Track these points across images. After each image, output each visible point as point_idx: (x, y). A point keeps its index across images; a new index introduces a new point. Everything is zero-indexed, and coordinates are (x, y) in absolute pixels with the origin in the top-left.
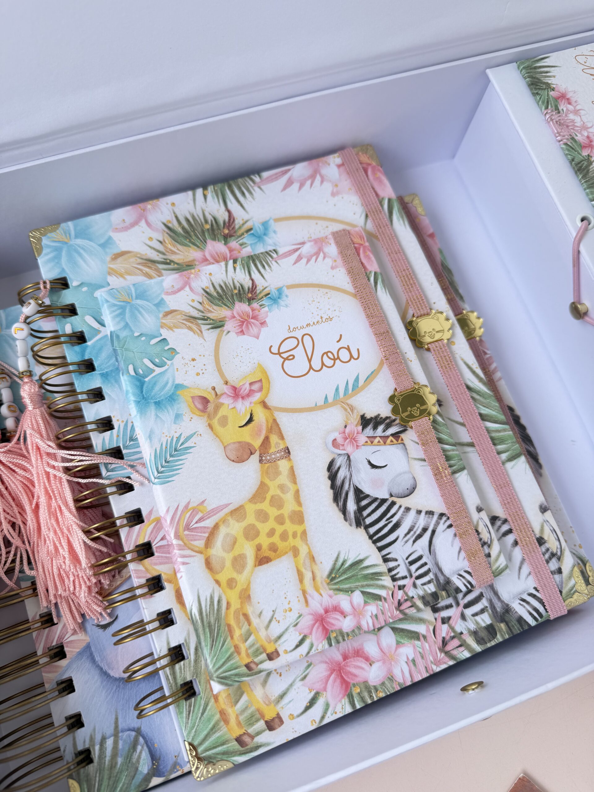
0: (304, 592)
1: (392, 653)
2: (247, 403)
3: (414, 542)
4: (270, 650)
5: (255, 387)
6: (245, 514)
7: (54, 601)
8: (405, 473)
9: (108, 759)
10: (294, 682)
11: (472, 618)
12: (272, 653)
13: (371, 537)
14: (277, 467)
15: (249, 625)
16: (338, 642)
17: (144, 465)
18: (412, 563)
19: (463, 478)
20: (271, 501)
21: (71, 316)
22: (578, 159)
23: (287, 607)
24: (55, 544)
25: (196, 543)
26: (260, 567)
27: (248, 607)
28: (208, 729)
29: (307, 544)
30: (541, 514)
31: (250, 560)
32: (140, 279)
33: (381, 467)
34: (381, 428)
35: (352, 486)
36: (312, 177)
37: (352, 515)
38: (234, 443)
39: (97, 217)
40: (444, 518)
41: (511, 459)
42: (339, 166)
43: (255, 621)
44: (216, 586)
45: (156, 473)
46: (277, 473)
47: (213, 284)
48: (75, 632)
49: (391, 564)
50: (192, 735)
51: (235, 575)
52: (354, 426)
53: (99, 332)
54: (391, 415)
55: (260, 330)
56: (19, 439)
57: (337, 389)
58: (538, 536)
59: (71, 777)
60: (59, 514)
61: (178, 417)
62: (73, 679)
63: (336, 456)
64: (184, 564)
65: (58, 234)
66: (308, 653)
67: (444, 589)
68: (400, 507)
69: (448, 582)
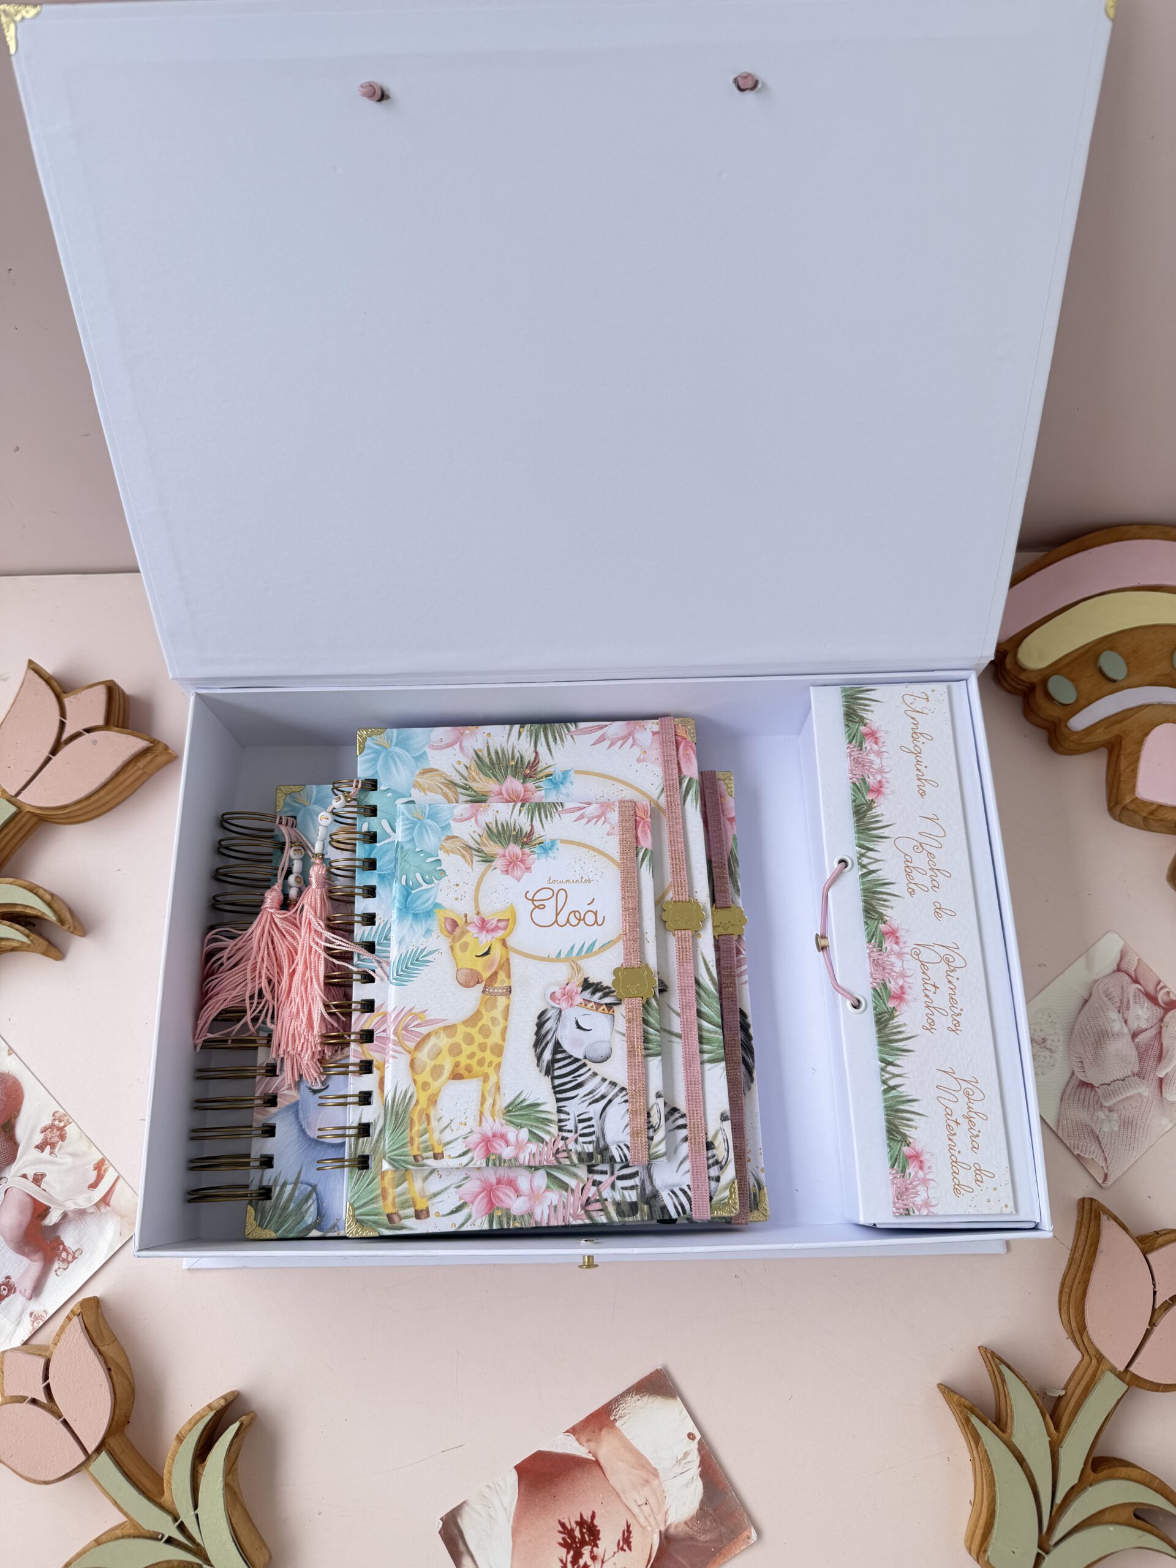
0: (481, 1114)
2: (489, 937)
3: (590, 1104)
4: (438, 1150)
5: (501, 925)
6: (456, 1032)
7: (282, 1056)
8: (604, 1041)
9: (283, 1200)
10: (449, 1187)
11: (621, 1190)
12: (439, 1154)
13: (554, 1087)
14: (495, 1001)
15: (428, 1125)
16: (495, 1165)
17: (388, 963)
18: (581, 1121)
19: (655, 1064)
20: (480, 1028)
21: (371, 816)
22: (860, 800)
23: (463, 1120)
24: (298, 1008)
25: (408, 1043)
27: (432, 1110)
28: (368, 1199)
29: (498, 1075)
30: (719, 1121)
31: (447, 1073)
32: (440, 798)
33: (585, 1030)
34: (598, 995)
37: (545, 1064)
38: (467, 969)
40: (624, 1093)
41: (711, 1061)
43: (434, 1123)
45: (395, 974)
46: (494, 1006)
47: (496, 821)
48: (290, 1088)
49: (563, 1116)
50: (355, 1198)
51: (430, 1080)
52: (576, 985)
53: (389, 836)
54: (611, 986)
56: (297, 910)
57: (572, 948)
58: (709, 1140)
59: (250, 1203)
60: (309, 984)
61: (428, 931)
62: (277, 1126)
64: (393, 1057)
66: (467, 1164)
67: (601, 1153)
68: (589, 1070)
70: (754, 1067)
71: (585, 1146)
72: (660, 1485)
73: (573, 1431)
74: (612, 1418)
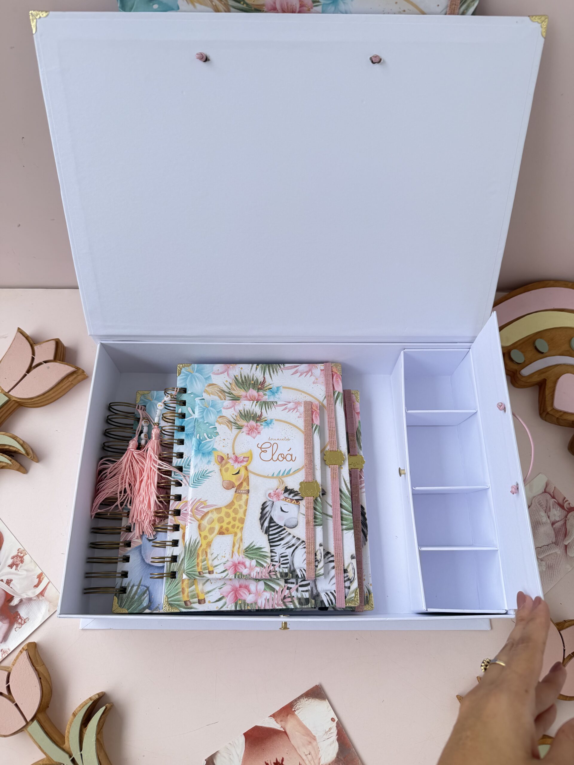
0: (233, 552)
1: (261, 593)
3: (287, 548)
4: (211, 569)
8: (294, 518)
10: (216, 588)
11: (301, 592)
13: (269, 540)
14: (241, 497)
16: (239, 577)
17: (189, 477)
18: (282, 557)
19: (319, 529)
20: (233, 510)
21: (183, 405)
23: (224, 555)
24: (144, 498)
26: (219, 535)
27: (208, 549)
29: (241, 533)
30: (351, 559)
31: (216, 531)
34: (292, 495)
35: (270, 515)
36: (307, 372)
37: (265, 528)
38: (228, 480)
39: (208, 365)
40: (304, 543)
41: (347, 529)
42: (322, 370)
43: (209, 556)
44: (199, 536)
45: (192, 482)
46: (241, 499)
47: (244, 409)
51: (208, 535)
53: (191, 415)
55: (257, 435)
56: (144, 450)
57: (280, 472)
58: (345, 568)
60: (149, 486)
61: (209, 462)
63: (268, 500)
64: (190, 523)
65: (189, 369)
66: (225, 577)
68: (287, 532)
69: (294, 571)
70: (367, 534)
71: (284, 569)
72: (317, 745)
73: (274, 716)
74: (293, 710)
